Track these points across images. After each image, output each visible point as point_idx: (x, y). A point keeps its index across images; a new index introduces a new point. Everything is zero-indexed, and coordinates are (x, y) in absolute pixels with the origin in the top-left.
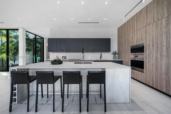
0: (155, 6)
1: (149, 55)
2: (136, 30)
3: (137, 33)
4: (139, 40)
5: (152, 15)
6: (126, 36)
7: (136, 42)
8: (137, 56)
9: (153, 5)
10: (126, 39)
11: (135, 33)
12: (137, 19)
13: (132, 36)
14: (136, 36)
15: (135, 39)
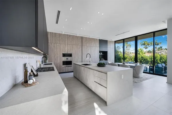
0: (76, 39)
1: (74, 58)
3: (68, 45)
4: (69, 50)
8: (68, 59)
11: (66, 45)
13: (64, 46)
14: (67, 47)
15: (66, 49)
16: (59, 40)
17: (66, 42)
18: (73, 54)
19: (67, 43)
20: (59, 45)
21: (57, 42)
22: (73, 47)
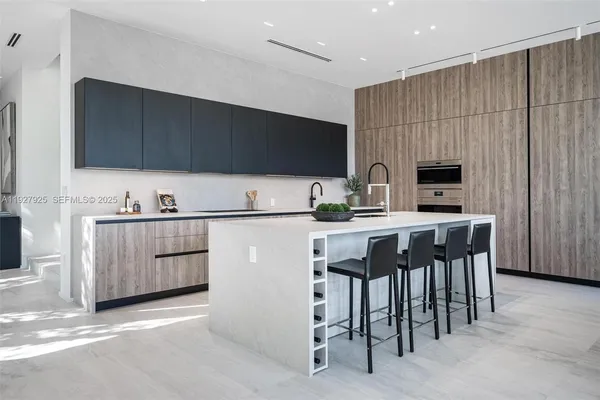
0: (488, 76)
1: (474, 190)
2: (434, 118)
3: (439, 125)
4: (446, 148)
5: (481, 95)
6: (399, 128)
7: (435, 153)
8: (441, 194)
9: (484, 70)
10: (400, 138)
11: (434, 125)
12: (438, 86)
13: (422, 132)
14: (435, 134)
15: (434, 142)
16: (404, 109)
17: (431, 111)
18: (467, 171)
19: (439, 113)
20: (404, 132)
21: (397, 121)
22: (466, 131)
